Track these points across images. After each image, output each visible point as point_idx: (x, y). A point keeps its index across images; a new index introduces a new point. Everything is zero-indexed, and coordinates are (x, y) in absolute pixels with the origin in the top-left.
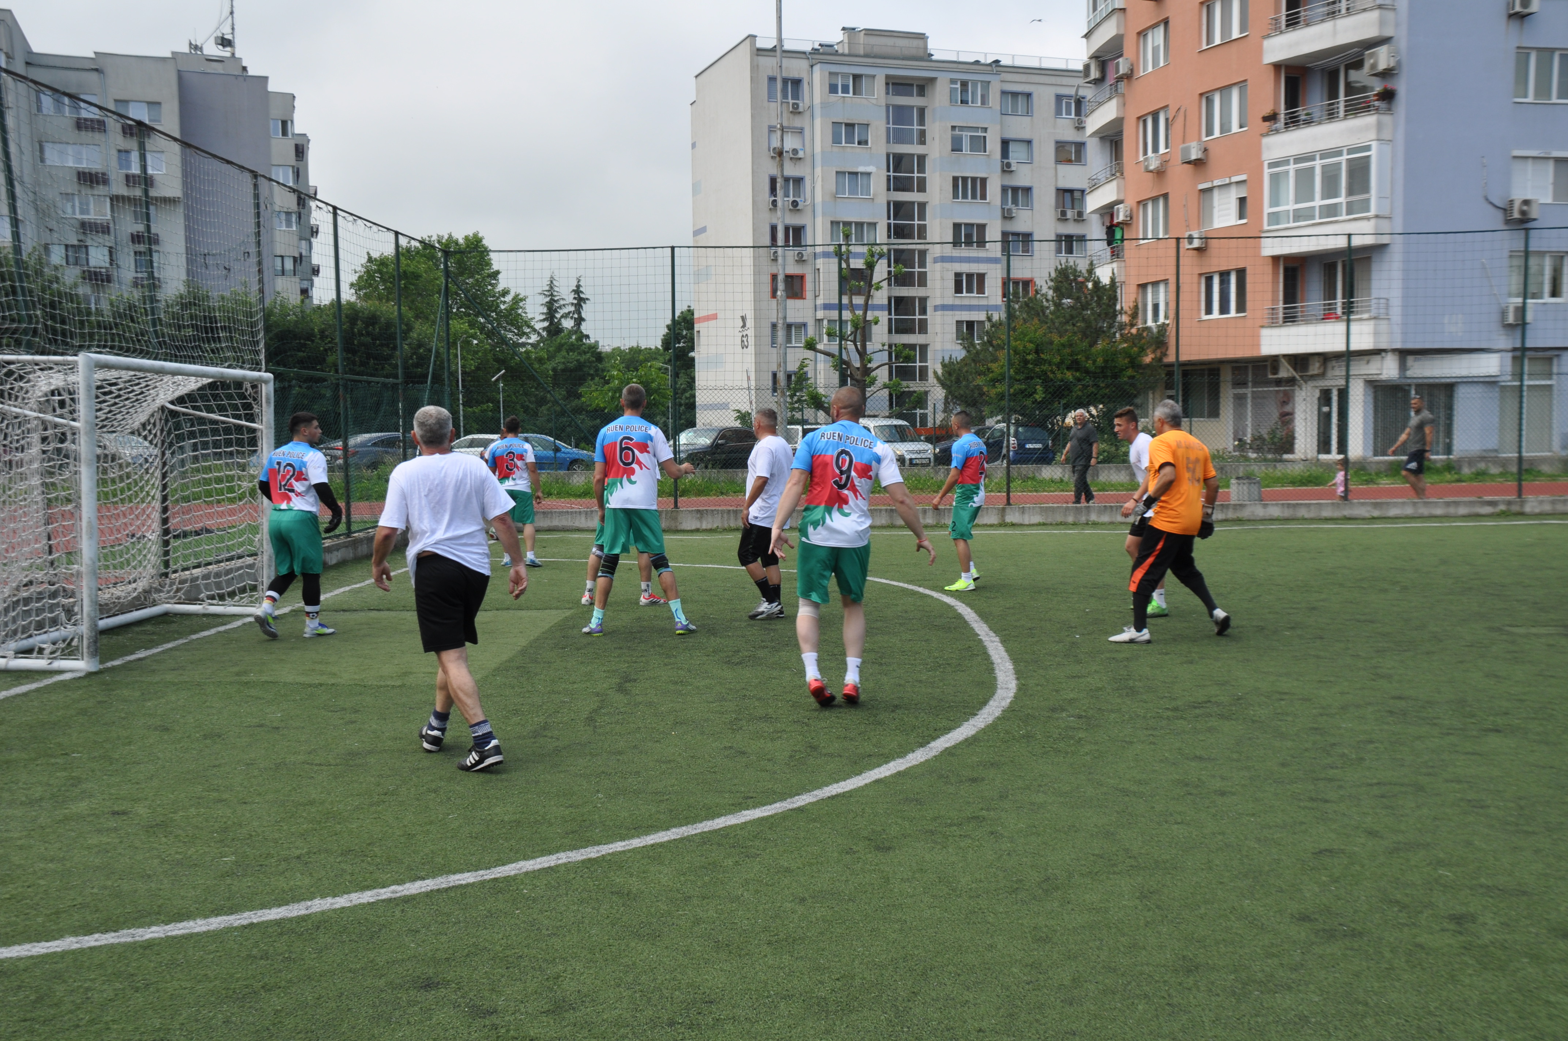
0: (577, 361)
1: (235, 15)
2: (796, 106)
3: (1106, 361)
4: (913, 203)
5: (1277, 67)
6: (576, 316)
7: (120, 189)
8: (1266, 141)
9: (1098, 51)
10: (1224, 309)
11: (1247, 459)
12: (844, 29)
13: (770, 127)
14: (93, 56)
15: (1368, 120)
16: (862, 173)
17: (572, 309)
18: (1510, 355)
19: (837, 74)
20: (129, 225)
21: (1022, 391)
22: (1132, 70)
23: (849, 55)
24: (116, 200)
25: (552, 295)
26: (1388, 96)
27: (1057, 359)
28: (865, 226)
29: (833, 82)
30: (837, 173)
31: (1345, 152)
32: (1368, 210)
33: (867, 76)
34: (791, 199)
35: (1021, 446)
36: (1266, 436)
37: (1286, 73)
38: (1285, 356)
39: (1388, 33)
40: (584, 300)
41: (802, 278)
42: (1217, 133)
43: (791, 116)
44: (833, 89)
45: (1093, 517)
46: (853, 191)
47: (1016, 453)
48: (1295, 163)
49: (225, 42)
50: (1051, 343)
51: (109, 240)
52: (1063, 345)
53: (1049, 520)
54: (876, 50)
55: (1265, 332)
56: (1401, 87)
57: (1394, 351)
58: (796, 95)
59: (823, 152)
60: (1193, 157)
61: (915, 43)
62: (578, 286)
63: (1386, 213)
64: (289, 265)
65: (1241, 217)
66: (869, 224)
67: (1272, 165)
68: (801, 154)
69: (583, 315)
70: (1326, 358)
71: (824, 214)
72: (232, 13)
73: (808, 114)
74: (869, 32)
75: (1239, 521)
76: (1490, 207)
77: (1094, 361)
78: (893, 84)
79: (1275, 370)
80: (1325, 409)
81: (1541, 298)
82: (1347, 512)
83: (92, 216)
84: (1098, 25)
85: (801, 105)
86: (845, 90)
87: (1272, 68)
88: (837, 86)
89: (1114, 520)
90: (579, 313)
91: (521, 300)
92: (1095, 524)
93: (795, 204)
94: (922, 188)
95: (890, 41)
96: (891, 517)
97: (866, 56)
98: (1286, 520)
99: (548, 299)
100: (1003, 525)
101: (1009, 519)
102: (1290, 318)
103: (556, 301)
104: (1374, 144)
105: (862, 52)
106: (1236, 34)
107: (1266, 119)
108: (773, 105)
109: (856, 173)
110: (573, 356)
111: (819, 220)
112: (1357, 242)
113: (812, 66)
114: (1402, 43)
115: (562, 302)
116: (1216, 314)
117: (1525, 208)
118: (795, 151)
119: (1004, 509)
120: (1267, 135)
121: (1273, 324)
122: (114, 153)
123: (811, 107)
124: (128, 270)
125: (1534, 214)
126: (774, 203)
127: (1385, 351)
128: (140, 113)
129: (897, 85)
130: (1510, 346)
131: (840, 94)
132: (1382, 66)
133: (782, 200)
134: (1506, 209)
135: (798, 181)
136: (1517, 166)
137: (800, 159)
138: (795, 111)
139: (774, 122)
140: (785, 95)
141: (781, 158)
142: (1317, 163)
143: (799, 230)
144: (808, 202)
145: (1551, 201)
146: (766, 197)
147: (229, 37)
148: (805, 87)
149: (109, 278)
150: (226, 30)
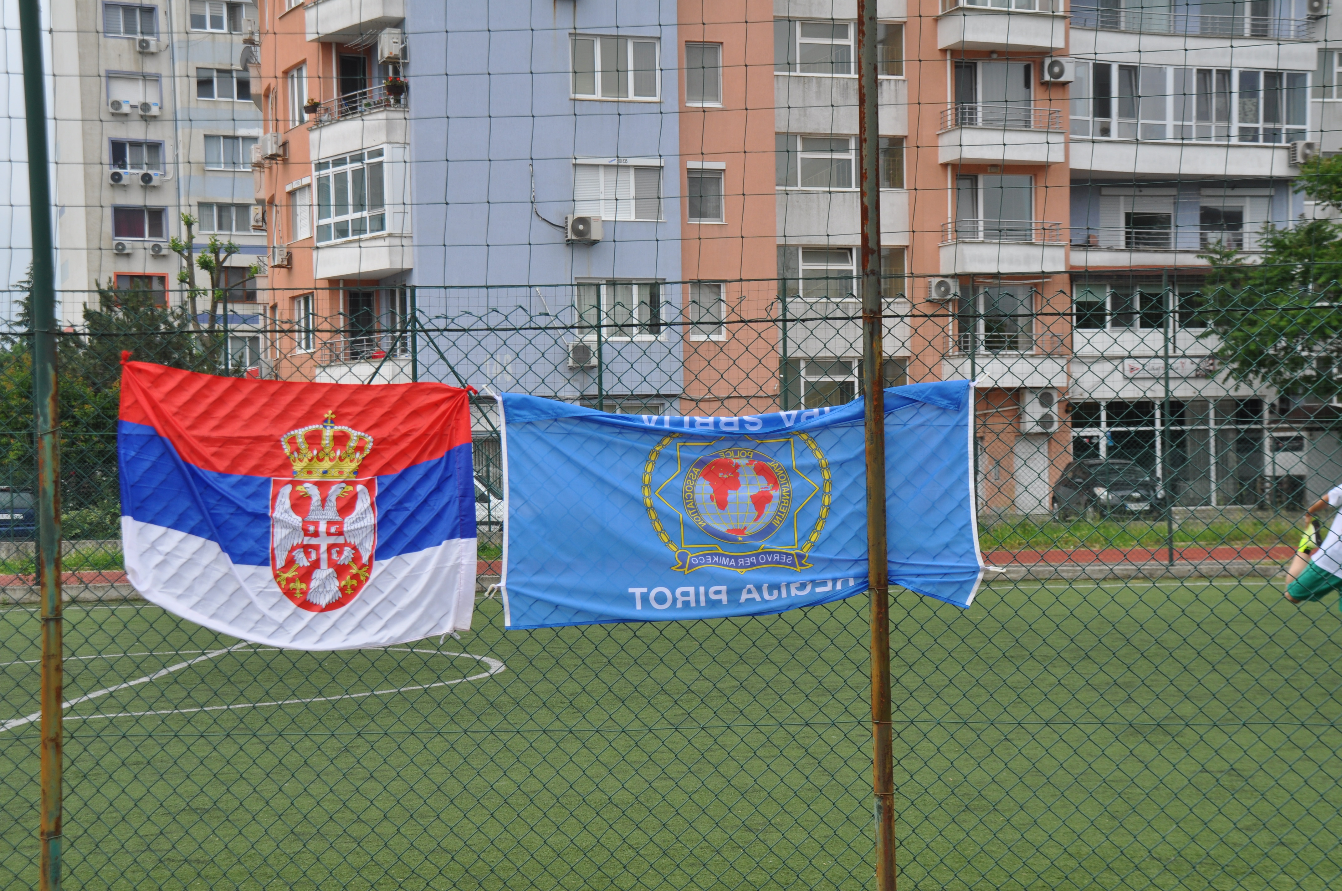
2: (144, 45)
8: (313, 136)
13: (107, 72)
15: (380, 119)
16: (245, 138)
19: (201, 2)
29: (198, 12)
30: (206, 137)
31: (366, 156)
32: (383, 228)
34: (145, 170)
39: (396, 13)
41: (160, 279)
43: (140, 57)
44: (198, 21)
46: (231, 162)
48: (333, 166)
56: (413, 79)
58: (149, 30)
59: (185, 108)
60: (270, 153)
67: (319, 167)
68: (155, 111)
71: (189, 192)
73: (165, 56)
76: (545, 225)
85: (154, 43)
86: (217, 23)
88: (203, 18)
93: (147, 178)
102: (355, 357)
104: (386, 148)
108: (111, 42)
109: (235, 138)
111: (183, 201)
117: (581, 227)
118: (145, 106)
120: (310, 130)
123: (170, 46)
125: (597, 234)
126: (116, 178)
131: (209, 29)
132: (386, 55)
133: (130, 174)
134: (564, 228)
135: (155, 147)
136: (582, 175)
137: (155, 117)
138: (144, 51)
139: (115, 66)
140: (130, 29)
141: (126, 115)
142: (349, 168)
143: (157, 215)
144: (170, 176)
145: (633, 218)
146: (107, 169)
148: (161, 18)
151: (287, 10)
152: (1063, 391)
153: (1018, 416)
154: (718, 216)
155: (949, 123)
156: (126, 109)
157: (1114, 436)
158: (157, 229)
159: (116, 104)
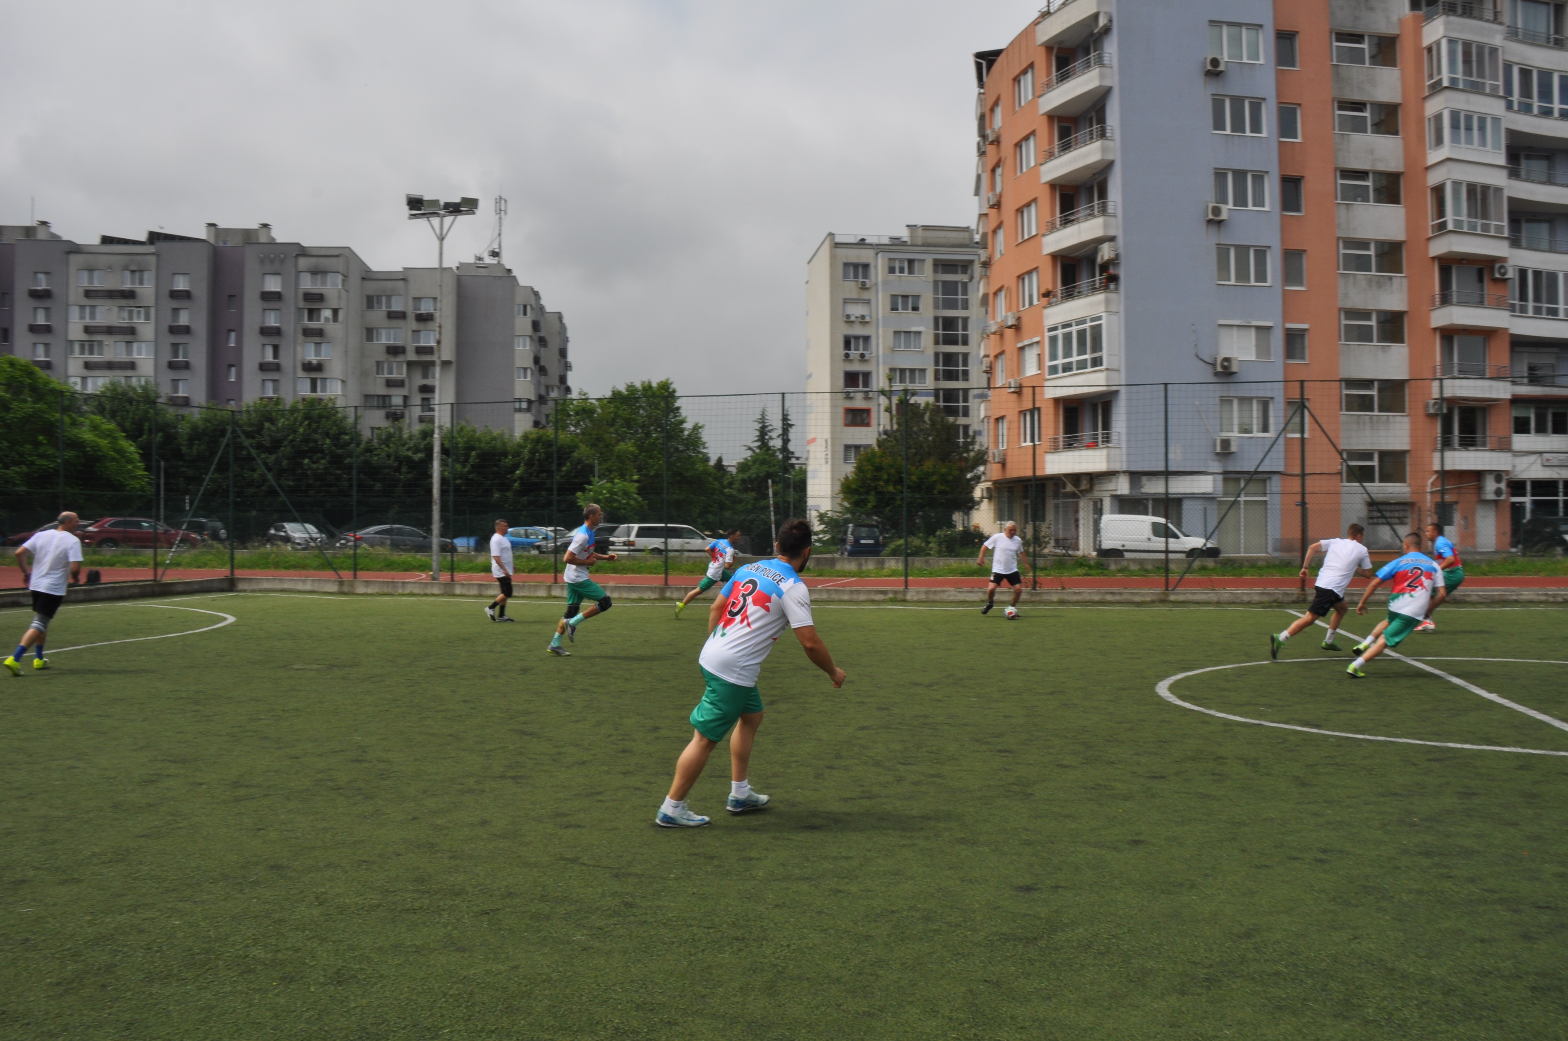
1: (503, 236)
2: (864, 284)
4: (958, 354)
5: (1054, 256)
6: (783, 438)
7: (412, 356)
8: (1048, 311)
10: (1032, 438)
12: (908, 226)
13: (845, 299)
14: (401, 270)
15: (1100, 297)
16: (914, 332)
17: (781, 432)
18: (1220, 477)
19: (894, 259)
20: (418, 380)
23: (912, 245)
24: (410, 364)
25: (763, 422)
26: (1114, 279)
28: (917, 372)
29: (892, 265)
30: (895, 332)
31: (1088, 321)
32: (1101, 365)
33: (920, 260)
34: (861, 351)
37: (1061, 260)
38: (1067, 475)
39: (1111, 233)
40: (791, 426)
41: (868, 411)
42: (1027, 304)
43: (861, 291)
44: (892, 270)
46: (907, 345)
48: (1062, 329)
49: (495, 254)
51: (404, 391)
54: (930, 241)
55: (1049, 458)
56: (1122, 273)
57: (1125, 472)
58: (866, 276)
59: (883, 317)
60: (1010, 323)
61: (966, 235)
62: (785, 415)
63: (1112, 367)
64: (524, 405)
65: (1039, 369)
66: (920, 370)
67: (1050, 330)
68: (867, 319)
69: (790, 437)
71: (884, 363)
72: (500, 235)
73: (873, 290)
74: (926, 228)
76: (1201, 363)
78: (943, 265)
79: (1064, 487)
81: (1251, 432)
83: (394, 376)
85: (868, 283)
86: (902, 270)
87: (1051, 257)
88: (895, 268)
90: (787, 435)
93: (862, 356)
94: (965, 342)
95: (942, 234)
97: (923, 245)
99: (760, 425)
102: (1069, 446)
103: (766, 427)
104: (1103, 314)
105: (920, 243)
106: (1034, 233)
108: (847, 283)
109: (909, 332)
110: (765, 468)
111: (881, 367)
113: (877, 254)
114: (1120, 241)
115: (770, 428)
116: (1028, 442)
117: (1226, 364)
118: (863, 317)
120: (1045, 307)
121: (1055, 449)
122: (410, 333)
123: (876, 284)
124: (417, 411)
125: (1234, 368)
126: (847, 356)
127: (1118, 472)
128: (428, 306)
129: (943, 266)
130: (1220, 470)
131: (898, 274)
132: (1106, 258)
133: (853, 353)
134: (1214, 365)
135: (867, 339)
136: (1224, 332)
137: (867, 322)
138: (864, 287)
139: (848, 296)
140: (856, 276)
141: (852, 322)
142: (1074, 329)
143: (867, 376)
144: (874, 354)
145: (1253, 358)
146: (841, 351)
147: (497, 250)
148: (872, 269)
149: (402, 416)
150: (495, 246)
151: (1020, 241)
152: (1507, 472)
153: (1480, 489)
154: (1303, 358)
155: (1438, 303)
156: (853, 319)
157: (1534, 503)
158: (866, 384)
159: (848, 316)
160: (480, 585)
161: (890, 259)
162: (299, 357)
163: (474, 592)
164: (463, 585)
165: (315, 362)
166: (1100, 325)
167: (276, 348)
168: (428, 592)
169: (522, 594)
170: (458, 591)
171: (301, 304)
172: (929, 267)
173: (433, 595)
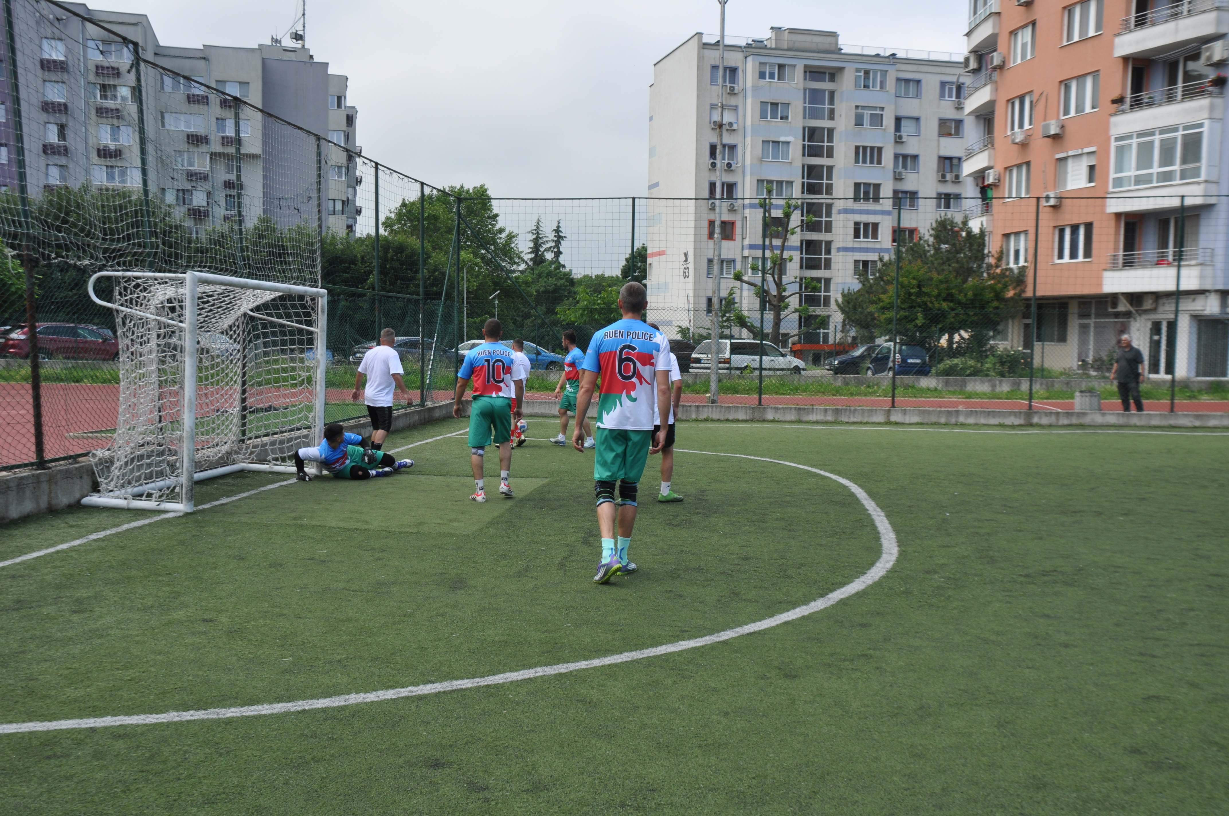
0: (555, 285)
1: (306, 16)
2: (732, 89)
3: (975, 295)
4: (823, 166)
5: (1126, 59)
6: (556, 250)
7: (216, 147)
8: (1113, 119)
9: (976, 46)
10: (1074, 255)
11: (1089, 376)
12: (772, 28)
13: (711, 105)
14: (201, 47)
15: (1201, 103)
16: (783, 142)
17: (553, 244)
19: (765, 64)
20: (222, 175)
21: (906, 317)
22: (1004, 62)
23: (776, 49)
24: (214, 156)
25: (538, 233)
26: (1220, 82)
27: (935, 292)
28: (784, 184)
29: (763, 70)
30: (763, 141)
31: (1181, 128)
33: (790, 65)
34: (726, 161)
35: (904, 360)
36: (1105, 358)
37: (1133, 64)
38: (1123, 294)
39: (1223, 30)
40: (562, 238)
41: (733, 223)
42: (1073, 113)
43: (728, 96)
44: (762, 75)
45: (961, 419)
46: (775, 156)
47: (900, 366)
48: (1137, 138)
49: (298, 37)
50: (931, 279)
51: (207, 186)
52: (941, 281)
53: (926, 421)
54: (797, 45)
55: (1107, 275)
57: (1217, 291)
58: (733, 80)
59: (752, 125)
60: (1052, 132)
61: (829, 39)
62: (558, 227)
63: (1214, 178)
64: (339, 206)
65: (1090, 181)
66: (787, 182)
67: (1118, 139)
68: (735, 127)
69: (561, 249)
70: (1158, 296)
71: (752, 174)
72: (304, 15)
73: (741, 96)
74: (792, 31)
75: (1081, 426)
77: (966, 295)
78: (810, 72)
80: (1156, 338)
82: (1173, 422)
83: (196, 168)
84: (977, 26)
85: (736, 88)
86: (772, 76)
87: (1121, 61)
88: (765, 73)
89: (978, 422)
90: (558, 248)
91: (514, 237)
92: (963, 425)
93: (729, 165)
94: (830, 154)
95: (809, 38)
96: (799, 414)
97: (789, 49)
98: (1121, 427)
100: (888, 423)
101: (894, 418)
102: (1128, 264)
103: (540, 238)
104: (1206, 123)
105: (786, 47)
106: (1092, 33)
107: (1114, 102)
108: (714, 87)
109: (778, 142)
111: (748, 179)
112: (1188, 202)
113: (746, 57)
116: (1066, 259)
118: (731, 124)
119: (889, 411)
120: (1115, 114)
121: (1114, 267)
122: (213, 120)
123: (744, 90)
124: (220, 209)
126: (714, 165)
127: (1209, 291)
128: (233, 90)
129: (813, 73)
131: (767, 80)
132: (1215, 58)
133: (719, 162)
135: (732, 148)
137: (734, 130)
138: (731, 93)
139: (715, 102)
140: (724, 80)
141: (720, 129)
143: (733, 187)
144: (740, 164)
146: (707, 160)
147: (301, 33)
148: (740, 73)
149: (206, 214)
150: (299, 28)
151: (1067, 43)
156: (720, 126)
158: (731, 196)
159: (716, 123)
160: (800, 409)
161: (760, 63)
162: (92, 141)
163: (792, 416)
164: (777, 409)
165: (112, 147)
166: (1201, 133)
167: (62, 128)
168: (731, 418)
169: (852, 419)
170: (770, 416)
171: (92, 78)
172: (799, 72)
173: (738, 421)
